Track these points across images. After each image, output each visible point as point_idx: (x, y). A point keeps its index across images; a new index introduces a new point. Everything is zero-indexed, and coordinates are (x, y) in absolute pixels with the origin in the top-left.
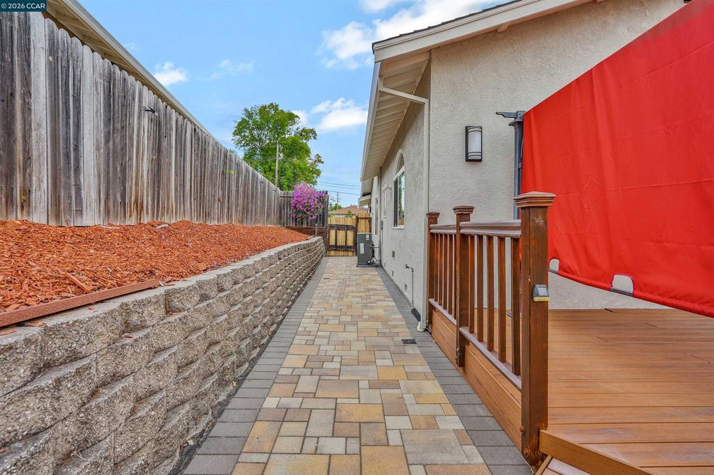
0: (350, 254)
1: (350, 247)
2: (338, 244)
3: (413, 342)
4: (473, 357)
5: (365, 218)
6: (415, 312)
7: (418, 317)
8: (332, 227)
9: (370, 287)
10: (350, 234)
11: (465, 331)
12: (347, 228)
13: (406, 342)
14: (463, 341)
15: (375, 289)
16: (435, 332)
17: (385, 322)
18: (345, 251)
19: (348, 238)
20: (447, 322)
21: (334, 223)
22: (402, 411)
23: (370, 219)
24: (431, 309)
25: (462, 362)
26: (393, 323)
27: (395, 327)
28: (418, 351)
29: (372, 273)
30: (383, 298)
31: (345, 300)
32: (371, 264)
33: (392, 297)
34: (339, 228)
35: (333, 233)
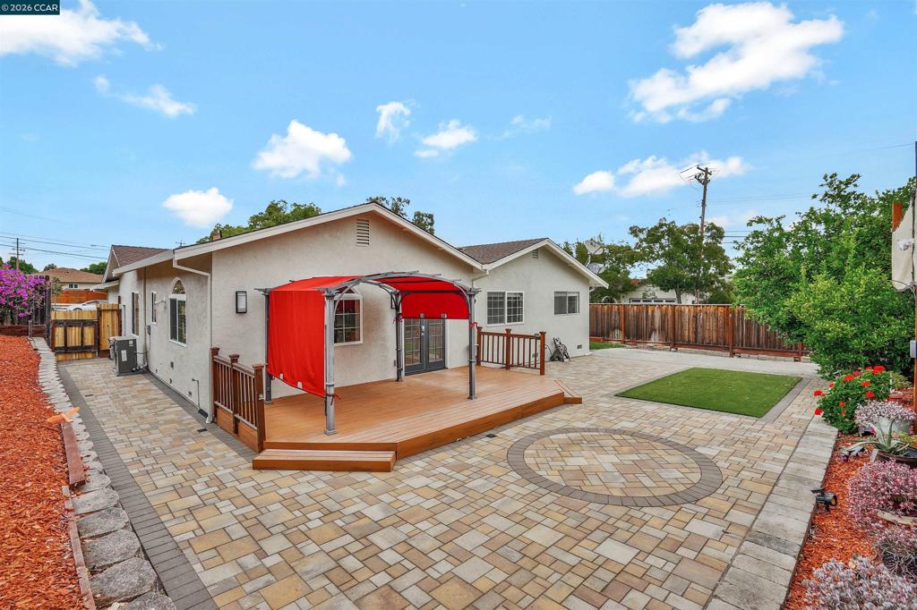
0: (90, 356)
1: (89, 347)
2: (69, 345)
3: (205, 430)
4: (242, 427)
5: (113, 310)
6: (202, 412)
7: (205, 415)
8: (57, 323)
9: (149, 397)
10: (89, 332)
11: (237, 416)
12: (83, 323)
13: (200, 431)
14: (237, 420)
15: (156, 399)
16: (220, 422)
17: (180, 422)
18: (81, 352)
19: (86, 336)
20: (227, 414)
21: (60, 317)
22: (208, 456)
23: (119, 312)
24: (216, 407)
25: (236, 431)
26: (187, 422)
27: (189, 424)
28: (210, 434)
29: (142, 381)
30: (168, 405)
31: (132, 413)
32: (138, 371)
33: (177, 403)
34: (68, 324)
35: (59, 331)
